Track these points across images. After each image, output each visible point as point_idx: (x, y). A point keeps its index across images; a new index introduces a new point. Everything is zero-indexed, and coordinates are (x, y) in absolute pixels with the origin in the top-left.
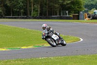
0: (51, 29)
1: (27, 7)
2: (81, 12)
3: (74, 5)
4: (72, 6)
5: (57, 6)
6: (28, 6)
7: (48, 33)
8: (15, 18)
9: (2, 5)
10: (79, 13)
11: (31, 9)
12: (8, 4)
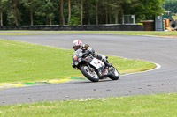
0: (90, 49)
1: (59, 9)
2: (158, 17)
3: (145, 5)
4: (142, 6)
5: (114, 6)
6: (62, 8)
7: (83, 57)
8: (38, 29)
9: (15, 5)
10: (154, 18)
11: (68, 13)
12: (26, 4)
